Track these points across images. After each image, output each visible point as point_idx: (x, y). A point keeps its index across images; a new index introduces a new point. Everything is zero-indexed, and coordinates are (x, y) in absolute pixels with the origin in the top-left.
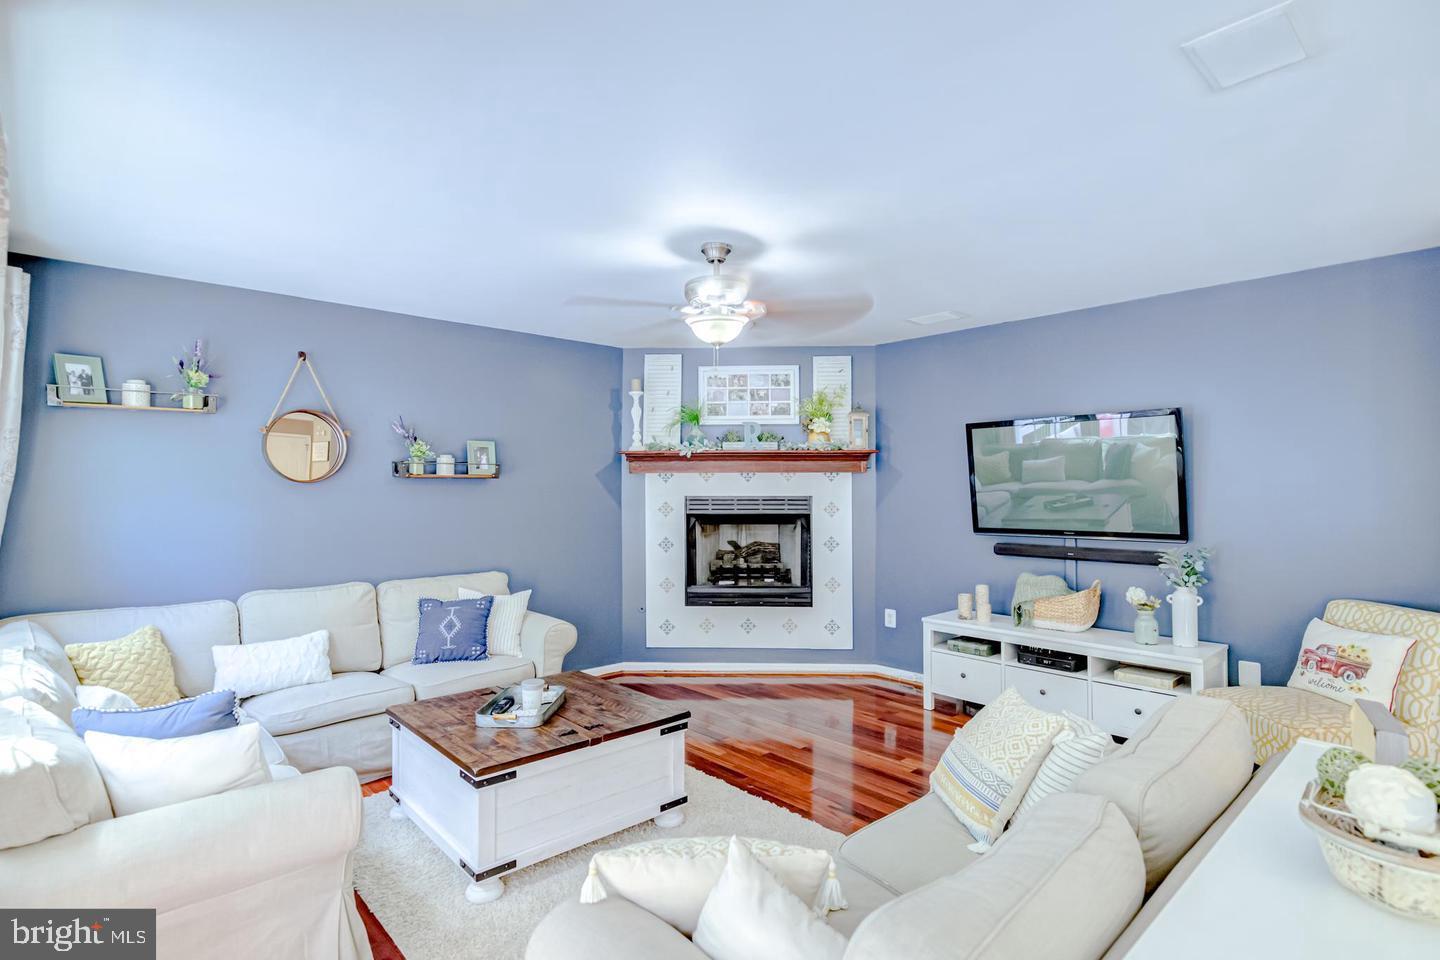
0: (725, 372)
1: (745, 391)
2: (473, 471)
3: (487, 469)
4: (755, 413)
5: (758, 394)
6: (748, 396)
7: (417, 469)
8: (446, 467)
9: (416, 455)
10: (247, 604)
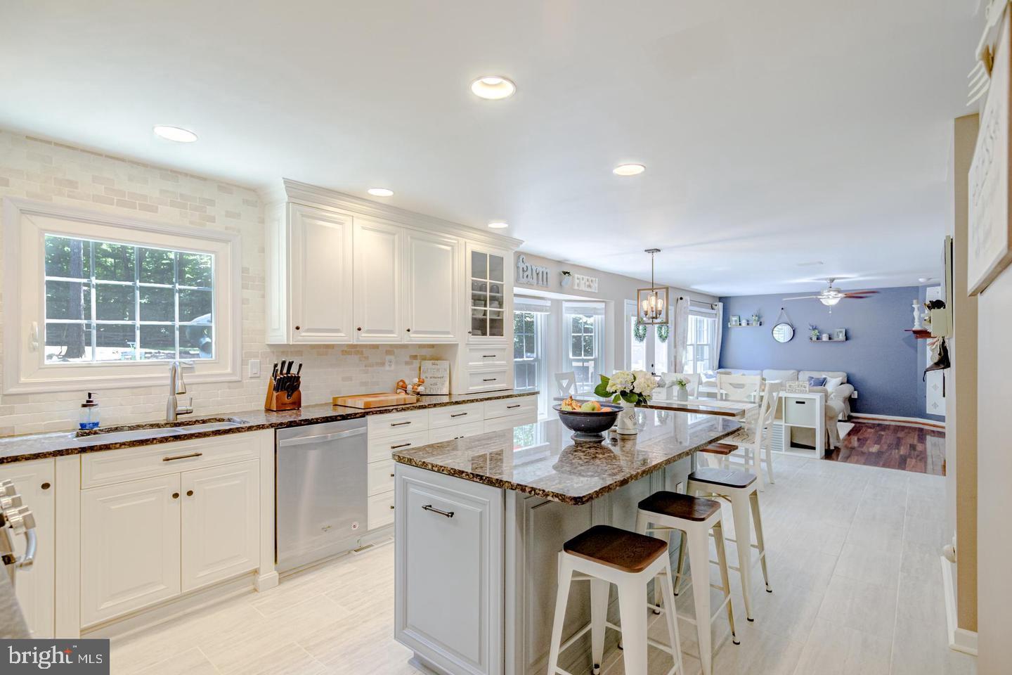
2: (836, 339)
3: (842, 337)
7: (814, 338)
8: (825, 337)
9: (814, 334)
10: (765, 372)
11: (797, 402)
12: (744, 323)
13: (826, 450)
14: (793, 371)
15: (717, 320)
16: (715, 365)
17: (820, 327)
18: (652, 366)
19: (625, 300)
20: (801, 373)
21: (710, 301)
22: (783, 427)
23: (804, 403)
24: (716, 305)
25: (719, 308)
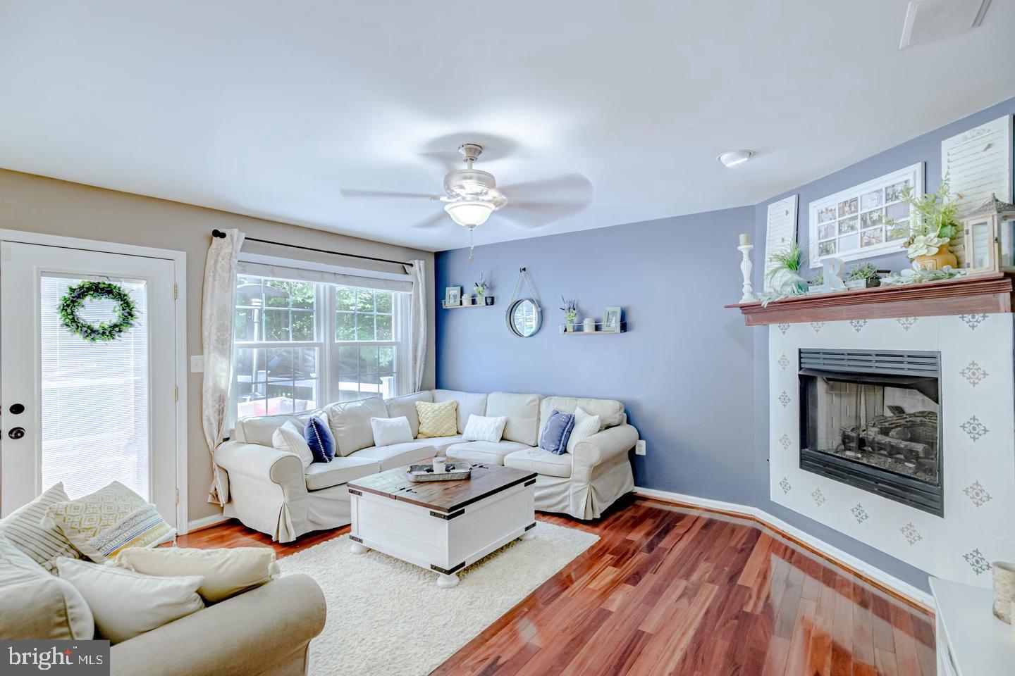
0: (834, 201)
1: (855, 218)
2: (605, 329)
4: (868, 244)
5: (871, 218)
6: (858, 223)
7: (570, 329)
8: (588, 326)
9: (569, 320)
10: (491, 396)
12: (465, 299)
14: (531, 397)
17: (582, 305)
20: (544, 403)
24: (412, 265)
25: (416, 271)
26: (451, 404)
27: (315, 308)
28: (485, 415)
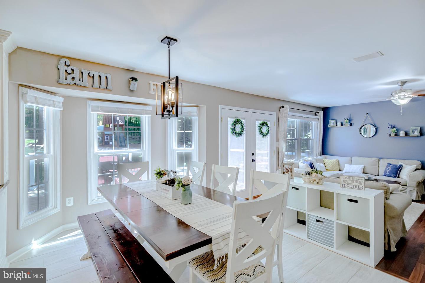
2: (411, 135)
7: (393, 134)
8: (402, 134)
9: (392, 132)
10: (353, 158)
11: (349, 200)
12: (339, 124)
13: (385, 250)
14: (374, 159)
15: (319, 122)
16: (318, 153)
17: (398, 126)
18: (253, 154)
19: (220, 106)
20: (381, 161)
21: (314, 110)
22: (335, 223)
23: (356, 201)
24: (318, 113)
25: (320, 115)
26: (337, 160)
27: (295, 127)
28: (351, 164)
